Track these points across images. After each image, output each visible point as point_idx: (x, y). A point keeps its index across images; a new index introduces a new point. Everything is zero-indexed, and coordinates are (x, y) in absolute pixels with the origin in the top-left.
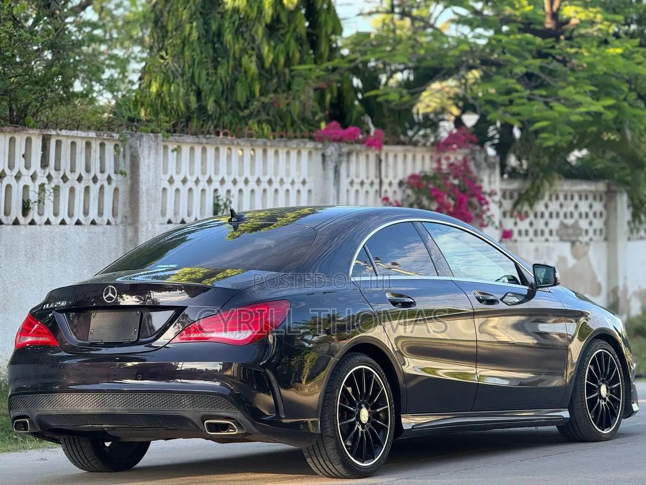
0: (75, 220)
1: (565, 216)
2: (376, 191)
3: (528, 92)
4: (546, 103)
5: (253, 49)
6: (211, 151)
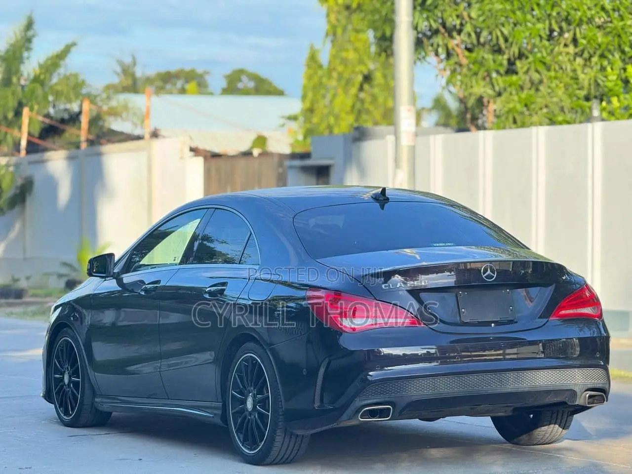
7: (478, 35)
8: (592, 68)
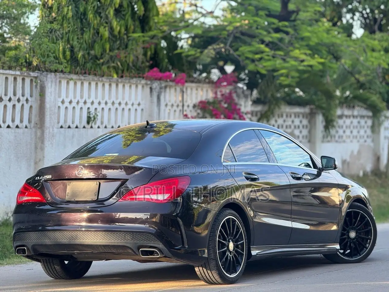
0: (7, 125)
1: (287, 127)
2: (180, 111)
3: (273, 52)
4: (284, 60)
5: (107, 23)
6: (86, 84)
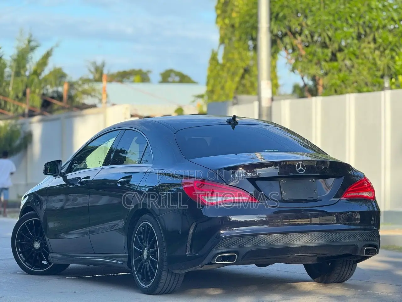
7: (312, 37)
8: (385, 57)
